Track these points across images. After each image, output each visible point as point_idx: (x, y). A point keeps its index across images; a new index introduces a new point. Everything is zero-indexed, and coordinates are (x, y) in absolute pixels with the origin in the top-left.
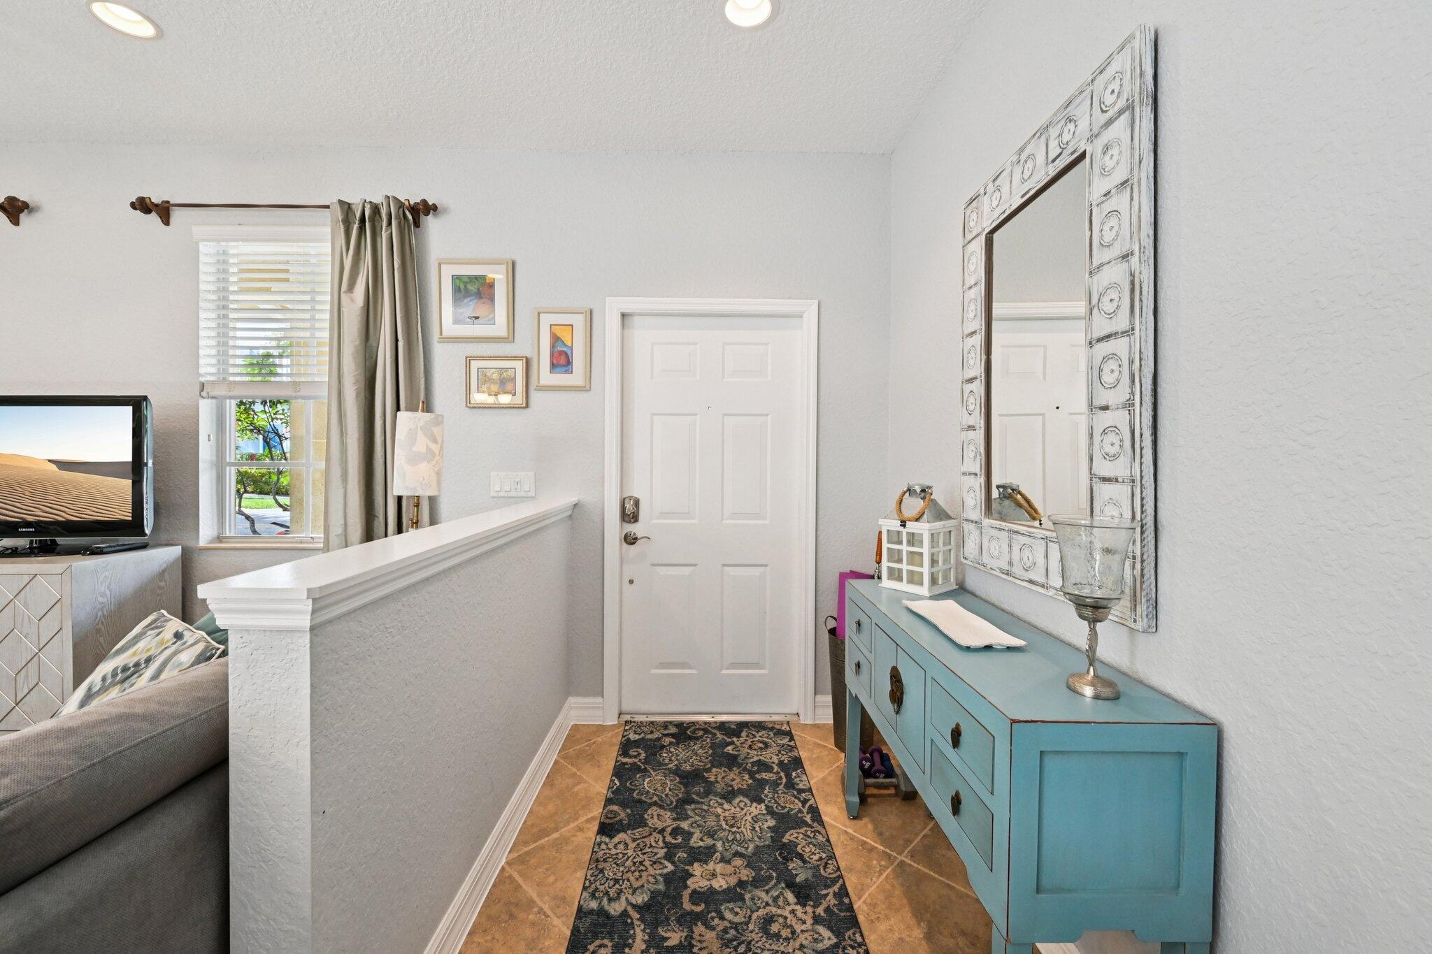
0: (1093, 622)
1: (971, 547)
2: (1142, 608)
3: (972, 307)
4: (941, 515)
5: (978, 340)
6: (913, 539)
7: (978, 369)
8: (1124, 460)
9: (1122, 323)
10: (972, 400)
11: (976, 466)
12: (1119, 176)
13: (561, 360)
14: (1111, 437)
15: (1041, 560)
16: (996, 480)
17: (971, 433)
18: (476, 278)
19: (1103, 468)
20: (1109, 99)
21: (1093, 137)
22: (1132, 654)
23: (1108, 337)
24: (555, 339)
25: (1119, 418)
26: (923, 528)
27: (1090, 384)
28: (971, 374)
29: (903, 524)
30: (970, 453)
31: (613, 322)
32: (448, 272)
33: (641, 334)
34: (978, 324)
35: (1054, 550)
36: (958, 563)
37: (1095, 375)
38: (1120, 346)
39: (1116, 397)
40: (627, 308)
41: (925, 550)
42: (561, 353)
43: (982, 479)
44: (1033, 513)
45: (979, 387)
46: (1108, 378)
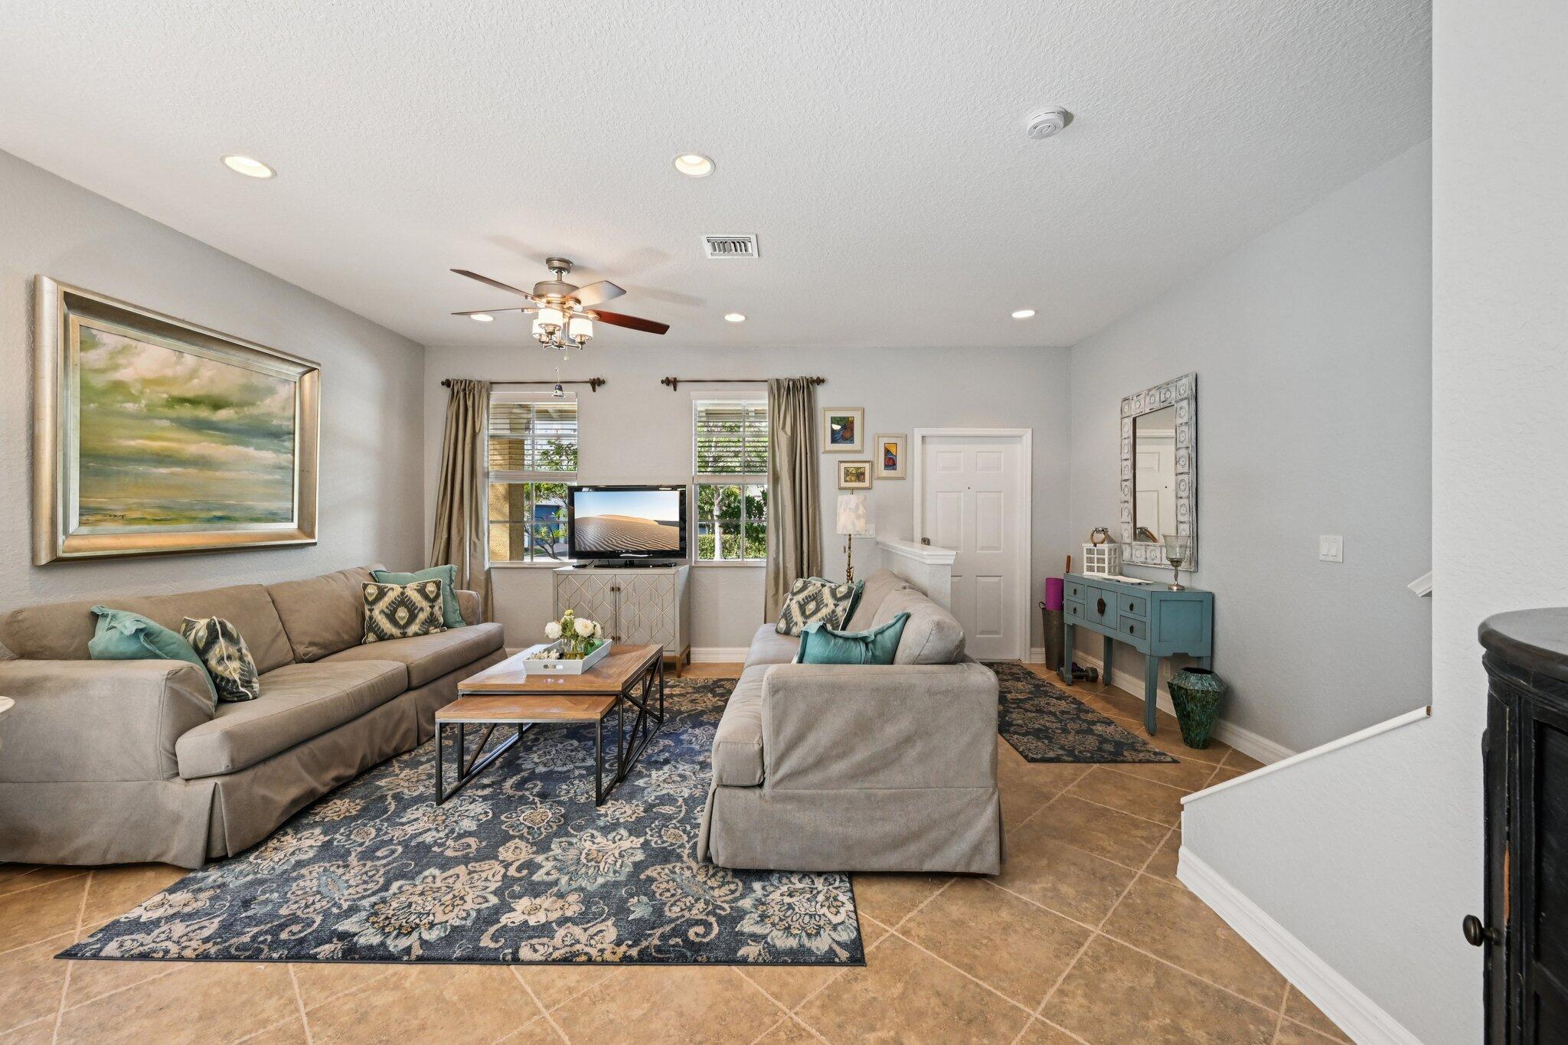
0: (1176, 567)
1: (1126, 555)
2: (1193, 564)
3: (1126, 448)
4: (1111, 541)
5: (1129, 463)
6: (1102, 552)
7: (1130, 476)
8: (1187, 516)
9: (1186, 469)
10: (1126, 489)
11: (1129, 519)
12: (1185, 420)
13: (891, 463)
14: (1183, 508)
15: (1159, 555)
16: (1138, 526)
17: (1126, 504)
18: (844, 418)
19: (1181, 518)
20: (1182, 392)
21: (1177, 402)
22: (1191, 581)
23: (1182, 473)
24: (887, 452)
25: (1185, 501)
26: (1105, 546)
27: (1176, 488)
28: (1126, 478)
29: (1095, 545)
30: (1125, 513)
31: (918, 441)
32: (830, 415)
33: (931, 447)
34: (1129, 456)
35: (1164, 550)
36: (1120, 562)
37: (1178, 485)
38: (1185, 477)
39: (1185, 494)
40: (924, 434)
41: (1106, 557)
42: (890, 459)
43: (1132, 525)
44: (1154, 540)
45: (1130, 484)
46: (1182, 488)
